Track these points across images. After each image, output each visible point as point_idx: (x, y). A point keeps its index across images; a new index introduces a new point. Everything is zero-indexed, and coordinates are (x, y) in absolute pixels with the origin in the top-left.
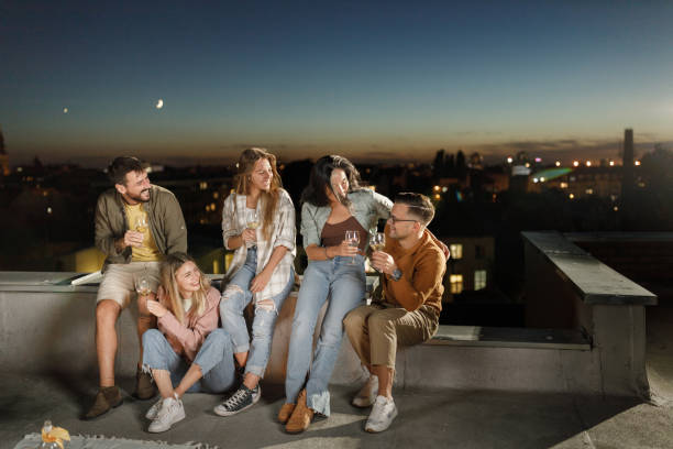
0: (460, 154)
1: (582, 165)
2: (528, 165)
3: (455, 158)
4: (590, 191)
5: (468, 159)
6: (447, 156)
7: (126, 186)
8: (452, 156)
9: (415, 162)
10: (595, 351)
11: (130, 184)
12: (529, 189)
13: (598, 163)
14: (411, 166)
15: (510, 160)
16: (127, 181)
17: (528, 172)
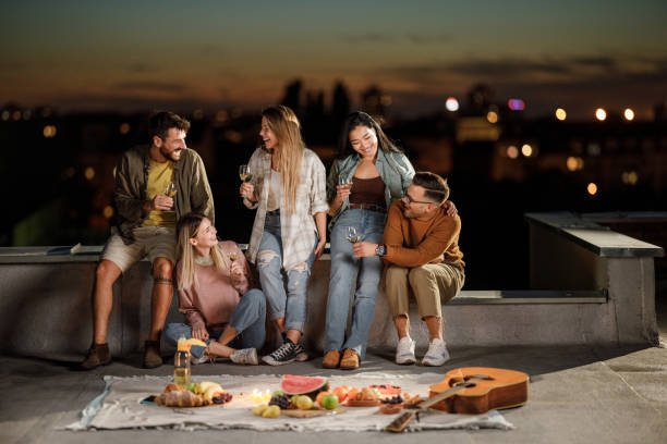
1: (615, 117)
2: (493, 117)
6: (309, 95)
7: (164, 140)
9: (229, 111)
10: (611, 303)
11: (169, 140)
14: (221, 118)
15: (452, 105)
16: (167, 136)
17: (494, 134)
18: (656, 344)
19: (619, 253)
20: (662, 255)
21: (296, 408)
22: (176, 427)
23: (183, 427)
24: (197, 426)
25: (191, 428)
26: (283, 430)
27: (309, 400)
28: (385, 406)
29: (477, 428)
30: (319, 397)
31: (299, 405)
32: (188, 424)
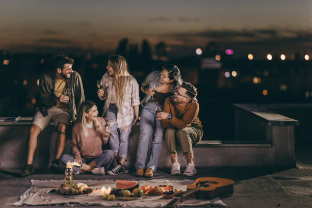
0: (145, 44)
1: (276, 58)
2: (218, 58)
3: (140, 48)
4: (284, 87)
5: (153, 49)
6: (131, 46)
8: (136, 46)
9: (92, 54)
10: (273, 147)
11: (65, 69)
12: (221, 84)
13: (293, 57)
14: (89, 56)
15: (199, 52)
17: (218, 65)
18: (295, 166)
19: (277, 123)
20: (298, 124)
21: (122, 195)
22: (65, 205)
23: (69, 204)
24: (75, 204)
25: (73, 205)
26: (117, 206)
27: (129, 192)
28: (165, 195)
29: (209, 206)
30: (134, 190)
31: (124, 194)
32: (71, 203)
